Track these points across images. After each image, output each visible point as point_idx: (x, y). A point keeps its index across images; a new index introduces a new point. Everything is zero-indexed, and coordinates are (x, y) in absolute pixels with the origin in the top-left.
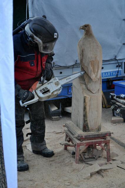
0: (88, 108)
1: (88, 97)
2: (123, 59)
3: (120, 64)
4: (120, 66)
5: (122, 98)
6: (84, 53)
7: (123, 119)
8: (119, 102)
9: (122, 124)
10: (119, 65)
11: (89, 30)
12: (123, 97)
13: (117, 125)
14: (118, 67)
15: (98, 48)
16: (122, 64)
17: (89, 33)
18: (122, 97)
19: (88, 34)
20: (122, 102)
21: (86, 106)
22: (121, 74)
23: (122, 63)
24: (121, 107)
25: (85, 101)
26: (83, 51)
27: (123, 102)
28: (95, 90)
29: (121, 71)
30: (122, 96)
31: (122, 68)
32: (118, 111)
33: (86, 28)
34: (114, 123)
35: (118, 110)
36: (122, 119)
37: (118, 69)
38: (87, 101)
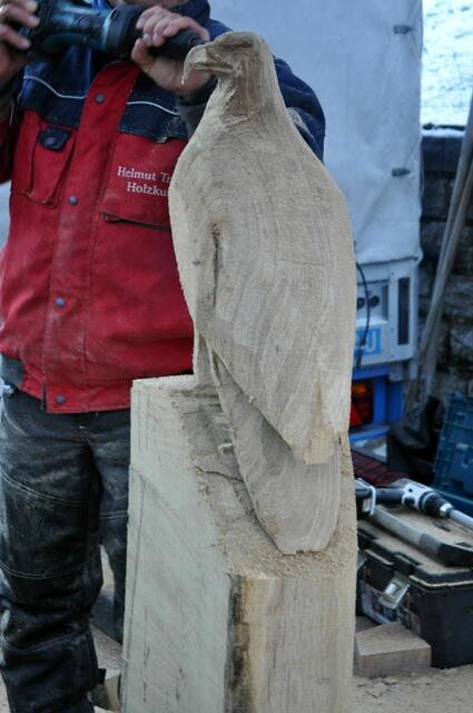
0: (258, 661)
1: (264, 583)
2: (393, 261)
3: (376, 291)
4: (373, 302)
5: (408, 507)
6: (224, 245)
7: (427, 646)
8: (393, 535)
9: (425, 679)
10: (367, 293)
11: (257, 74)
12: (417, 498)
13: (396, 689)
14: (364, 309)
15: (325, 211)
16: (385, 290)
17: (255, 99)
18: (410, 502)
19: (245, 108)
20: (416, 540)
21: (245, 648)
22: (378, 351)
23: (386, 282)
24: (412, 569)
25: (236, 615)
26: (216, 236)
27: (424, 538)
28: (309, 526)
29: (378, 330)
30: (407, 495)
31: (385, 314)
32: (395, 592)
33: (236, 65)
34: (372, 677)
35: (390, 589)
36: (420, 646)
37: (362, 322)
38: (254, 610)
